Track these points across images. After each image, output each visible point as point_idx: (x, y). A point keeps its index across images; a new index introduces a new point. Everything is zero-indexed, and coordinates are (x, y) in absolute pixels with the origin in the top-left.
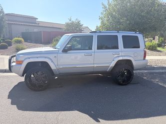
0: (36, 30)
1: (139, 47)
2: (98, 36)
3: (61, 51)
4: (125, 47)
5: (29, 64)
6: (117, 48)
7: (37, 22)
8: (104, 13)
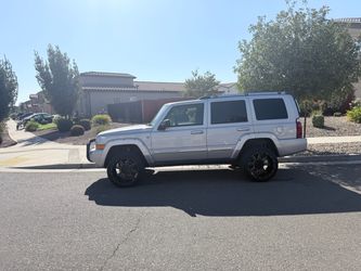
0: (132, 99)
1: (287, 117)
2: (212, 103)
3: (156, 129)
4: (259, 117)
5: (113, 148)
6: (245, 120)
7: (135, 85)
8: (244, 59)
